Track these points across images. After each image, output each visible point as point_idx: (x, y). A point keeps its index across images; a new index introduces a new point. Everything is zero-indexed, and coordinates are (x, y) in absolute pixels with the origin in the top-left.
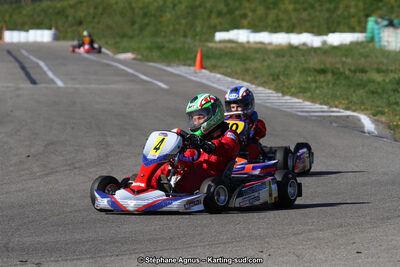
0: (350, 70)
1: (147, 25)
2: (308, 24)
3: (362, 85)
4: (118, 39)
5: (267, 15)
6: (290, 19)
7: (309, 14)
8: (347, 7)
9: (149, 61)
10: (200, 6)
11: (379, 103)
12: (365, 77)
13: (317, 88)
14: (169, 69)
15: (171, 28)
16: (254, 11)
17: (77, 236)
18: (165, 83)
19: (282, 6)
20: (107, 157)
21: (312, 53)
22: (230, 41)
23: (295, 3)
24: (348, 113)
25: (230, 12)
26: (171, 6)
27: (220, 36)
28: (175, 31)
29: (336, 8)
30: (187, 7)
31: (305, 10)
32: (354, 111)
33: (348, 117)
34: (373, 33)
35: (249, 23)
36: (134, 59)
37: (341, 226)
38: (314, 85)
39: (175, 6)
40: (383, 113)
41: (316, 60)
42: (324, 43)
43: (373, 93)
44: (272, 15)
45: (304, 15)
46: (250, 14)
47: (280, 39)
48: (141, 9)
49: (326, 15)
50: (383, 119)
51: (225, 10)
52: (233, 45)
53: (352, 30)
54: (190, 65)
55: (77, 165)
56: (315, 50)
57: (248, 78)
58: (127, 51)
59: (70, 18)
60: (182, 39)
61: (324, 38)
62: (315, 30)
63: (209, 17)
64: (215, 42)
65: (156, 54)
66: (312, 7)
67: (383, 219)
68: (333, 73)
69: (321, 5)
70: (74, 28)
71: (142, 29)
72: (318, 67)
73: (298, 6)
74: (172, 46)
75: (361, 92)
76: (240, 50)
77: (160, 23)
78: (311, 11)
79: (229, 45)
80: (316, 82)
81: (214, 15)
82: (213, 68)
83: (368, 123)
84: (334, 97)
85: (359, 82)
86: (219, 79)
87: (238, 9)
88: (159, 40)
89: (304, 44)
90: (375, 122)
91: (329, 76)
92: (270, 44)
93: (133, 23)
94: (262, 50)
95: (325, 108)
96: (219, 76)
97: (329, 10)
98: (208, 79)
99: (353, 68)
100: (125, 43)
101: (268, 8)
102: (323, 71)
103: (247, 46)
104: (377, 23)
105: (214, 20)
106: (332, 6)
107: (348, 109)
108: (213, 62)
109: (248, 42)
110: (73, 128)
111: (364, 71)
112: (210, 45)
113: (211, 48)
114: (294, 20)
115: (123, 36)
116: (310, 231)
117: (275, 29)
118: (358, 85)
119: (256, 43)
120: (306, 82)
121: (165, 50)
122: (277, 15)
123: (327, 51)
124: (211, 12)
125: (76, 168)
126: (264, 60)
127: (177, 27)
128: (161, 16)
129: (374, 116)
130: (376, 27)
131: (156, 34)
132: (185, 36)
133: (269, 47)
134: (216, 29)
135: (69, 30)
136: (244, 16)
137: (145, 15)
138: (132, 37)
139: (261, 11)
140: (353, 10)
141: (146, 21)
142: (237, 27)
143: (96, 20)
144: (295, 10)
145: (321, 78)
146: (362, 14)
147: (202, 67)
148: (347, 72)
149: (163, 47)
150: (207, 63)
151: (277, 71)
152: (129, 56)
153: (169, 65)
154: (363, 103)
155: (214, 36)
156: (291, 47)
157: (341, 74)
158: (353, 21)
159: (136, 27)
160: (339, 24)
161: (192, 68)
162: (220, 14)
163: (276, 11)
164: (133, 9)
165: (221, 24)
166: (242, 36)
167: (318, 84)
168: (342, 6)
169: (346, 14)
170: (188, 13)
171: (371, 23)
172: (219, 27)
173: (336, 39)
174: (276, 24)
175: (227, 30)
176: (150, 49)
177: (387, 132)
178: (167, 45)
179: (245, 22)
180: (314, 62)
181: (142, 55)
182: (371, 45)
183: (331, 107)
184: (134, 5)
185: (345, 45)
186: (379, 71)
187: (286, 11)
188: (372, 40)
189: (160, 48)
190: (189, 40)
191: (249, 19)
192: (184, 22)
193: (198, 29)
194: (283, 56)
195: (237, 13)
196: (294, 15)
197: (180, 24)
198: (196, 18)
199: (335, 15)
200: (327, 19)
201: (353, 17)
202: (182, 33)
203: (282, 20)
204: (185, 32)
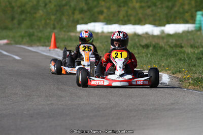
1: (24, 20)
2: (151, 18)
5: (119, 11)
6: (137, 14)
7: (152, 11)
8: (182, 5)
10: (66, 5)
15: (43, 22)
16: (109, 8)
18: (19, 56)
19: (130, 5)
23: (141, 2)
25: (90, 9)
26: (43, 5)
27: (80, 28)
29: (173, 6)
30: (55, 6)
31: (149, 7)
34: (200, 24)
35: (105, 18)
36: (7, 44)
39: (46, 5)
40: (180, 72)
42: (163, 32)
43: (180, 59)
44: (122, 13)
45: (149, 11)
46: (105, 11)
47: (128, 29)
48: (19, 7)
49: (166, 11)
50: (180, 76)
51: (85, 8)
53: (186, 22)
58: (4, 39)
61: (162, 28)
62: (157, 23)
63: (73, 13)
65: (26, 40)
66: (155, 5)
69: (162, 3)
71: (20, 23)
73: (143, 4)
74: (40, 34)
77: (34, 18)
78: (154, 8)
81: (77, 12)
84: (149, 63)
87: (96, 7)
88: (31, 31)
89: (147, 33)
91: (150, 49)
93: (13, 19)
97: (167, 7)
99: (172, 44)
100: (4, 33)
101: (120, 6)
102: (146, 46)
105: (77, 16)
106: (170, 4)
109: (103, 32)
112: (72, 34)
114: (140, 15)
115: (5, 28)
117: (125, 23)
119: (109, 33)
121: (34, 38)
122: (127, 12)
124: (75, 9)
127: (48, 21)
128: (35, 13)
132: (54, 28)
134: (78, 23)
136: (101, 13)
137: (22, 12)
138: (11, 29)
139: (114, 8)
140: (186, 7)
141: (23, 17)
142: (95, 21)
144: (141, 7)
145: (144, 50)
147: (56, 47)
149: (33, 35)
155: (76, 28)
158: (187, 16)
159: (16, 21)
160: (175, 18)
162: (82, 11)
163: (126, 8)
164: (13, 8)
165: (83, 19)
166: (98, 27)
168: (178, 4)
169: (181, 10)
170: (57, 11)
171: (199, 16)
172: (80, 22)
173: (171, 29)
174: (126, 18)
175: (86, 23)
176: (22, 37)
178: (37, 34)
179: (101, 17)
182: (199, 33)
184: (13, 4)
185: (179, 33)
187: (134, 8)
188: (200, 29)
189: (30, 36)
190: (56, 31)
191: (105, 15)
192: (53, 17)
193: (65, 23)
195: (96, 10)
196: (140, 12)
197: (50, 19)
198: (63, 14)
199: (172, 12)
200: (166, 14)
201: (187, 12)
202: (52, 26)
203: (130, 15)
204: (54, 25)
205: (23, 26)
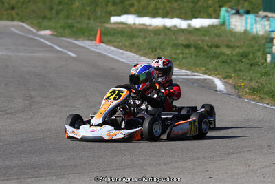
0: (207, 46)
1: (62, 10)
2: (178, 12)
3: (216, 56)
4: (40, 20)
5: (148, 4)
6: (165, 7)
7: (179, 5)
9: (62, 36)
11: (227, 70)
12: (218, 51)
13: (183, 58)
14: (77, 43)
15: (79, 12)
16: (139, 1)
17: (7, 163)
18: (74, 53)
20: (31, 105)
21: (181, 33)
22: (122, 23)
24: (206, 77)
25: (122, 2)
27: (114, 19)
28: (82, 15)
31: (176, 1)
32: (210, 75)
33: (205, 79)
34: (224, 19)
35: (136, 11)
36: (52, 35)
37: (198, 158)
38: (181, 56)
40: (230, 77)
41: (183, 38)
42: (189, 26)
44: (152, 5)
45: (175, 5)
46: (136, 3)
47: (158, 22)
49: (191, 5)
50: (231, 81)
52: (124, 26)
53: (210, 16)
54: (92, 40)
55: (8, 111)
56: (183, 30)
57: (133, 50)
58: (47, 29)
59: (6, 4)
60: (86, 21)
61: (189, 22)
62: (183, 16)
63: (107, 5)
64: (111, 24)
65: (67, 31)
67: (229, 154)
68: (196, 48)
70: (9, 11)
71: (58, 13)
72: (184, 43)
74: (79, 26)
75: (215, 61)
76: (129, 30)
77: (71, 9)
78: (180, 2)
79: (121, 26)
80: (183, 54)
81: (110, 4)
82: (109, 43)
83: (219, 84)
84: (196, 65)
85: (213, 54)
86: (113, 51)
88: (70, 21)
89: (175, 26)
90: (225, 83)
91: (192, 50)
92: (150, 26)
93: (51, 9)
94: (144, 30)
95: (189, 73)
96: (113, 48)
97: (193, 2)
98: (105, 50)
99: (210, 44)
100: (45, 23)
102: (188, 46)
103: (134, 26)
104: (227, 12)
105: (111, 8)
107: (205, 74)
108: (109, 38)
109: (134, 24)
110: (6, 84)
111: (217, 47)
112: (107, 25)
113: (108, 28)
114: (168, 9)
115: (44, 18)
116: (176, 161)
117: (154, 15)
118: (213, 57)
119: (140, 25)
120: (176, 54)
121: (75, 29)
122: (156, 5)
123: (191, 31)
124: (108, 2)
125: (7, 114)
126: (146, 37)
127: (83, 12)
128: (72, 4)
129: (224, 79)
130: (227, 14)
131: (68, 17)
132: (89, 19)
133: (150, 28)
134: (111, 14)
135: (5, 13)
136: (132, 5)
137: (60, 3)
138: (50, 19)
139: (144, 2)
140: (210, 2)
141: (61, 7)
142: (127, 13)
143: (25, 6)
144: (169, 1)
145: (187, 51)
146: (217, 5)
147: (101, 41)
148: (206, 47)
149: (73, 26)
150: (104, 39)
151: (155, 45)
152: (48, 32)
153: (77, 40)
154: (216, 70)
155: (110, 19)
156: (166, 29)
157: (201, 48)
158: (211, 10)
159: (54, 11)
160: (200, 12)
161: (94, 42)
162: (114, 4)
163: (155, 2)
165: (115, 10)
166: (130, 19)
167: (185, 56)
169: (205, 5)
170: (91, 2)
171: (223, 11)
172: (113, 13)
173: (198, 23)
174: (155, 11)
175: (119, 15)
176: (63, 28)
177: (233, 91)
178: (76, 25)
179: (132, 10)
180: (182, 40)
181: (58, 32)
182: (223, 27)
183: (194, 72)
185: (205, 27)
186: (228, 46)
187: (162, 2)
188: (224, 24)
189: (71, 27)
190: (92, 22)
191: (135, 7)
192: (88, 8)
193: (99, 14)
194: (159, 35)
195: (127, 3)
196: (168, 5)
197: (85, 10)
198: (97, 5)
199: (197, 6)
200: (192, 8)
201: (211, 7)
202: (87, 17)
203: (159, 8)
204: (89, 15)
205: (61, 16)
